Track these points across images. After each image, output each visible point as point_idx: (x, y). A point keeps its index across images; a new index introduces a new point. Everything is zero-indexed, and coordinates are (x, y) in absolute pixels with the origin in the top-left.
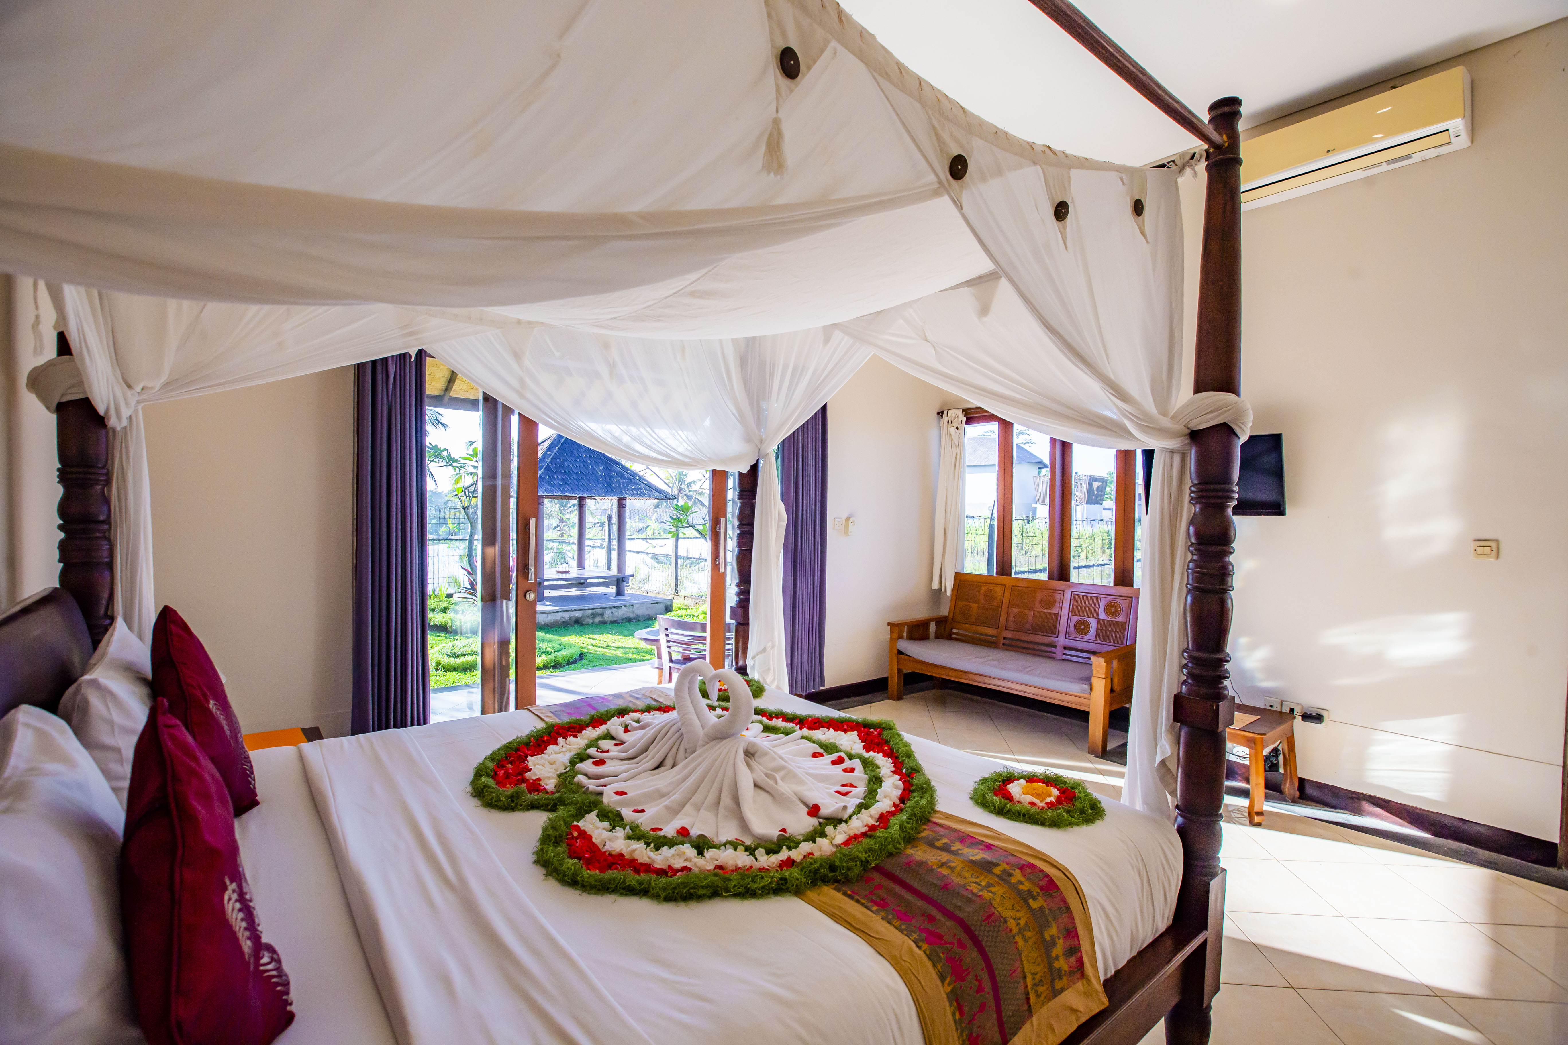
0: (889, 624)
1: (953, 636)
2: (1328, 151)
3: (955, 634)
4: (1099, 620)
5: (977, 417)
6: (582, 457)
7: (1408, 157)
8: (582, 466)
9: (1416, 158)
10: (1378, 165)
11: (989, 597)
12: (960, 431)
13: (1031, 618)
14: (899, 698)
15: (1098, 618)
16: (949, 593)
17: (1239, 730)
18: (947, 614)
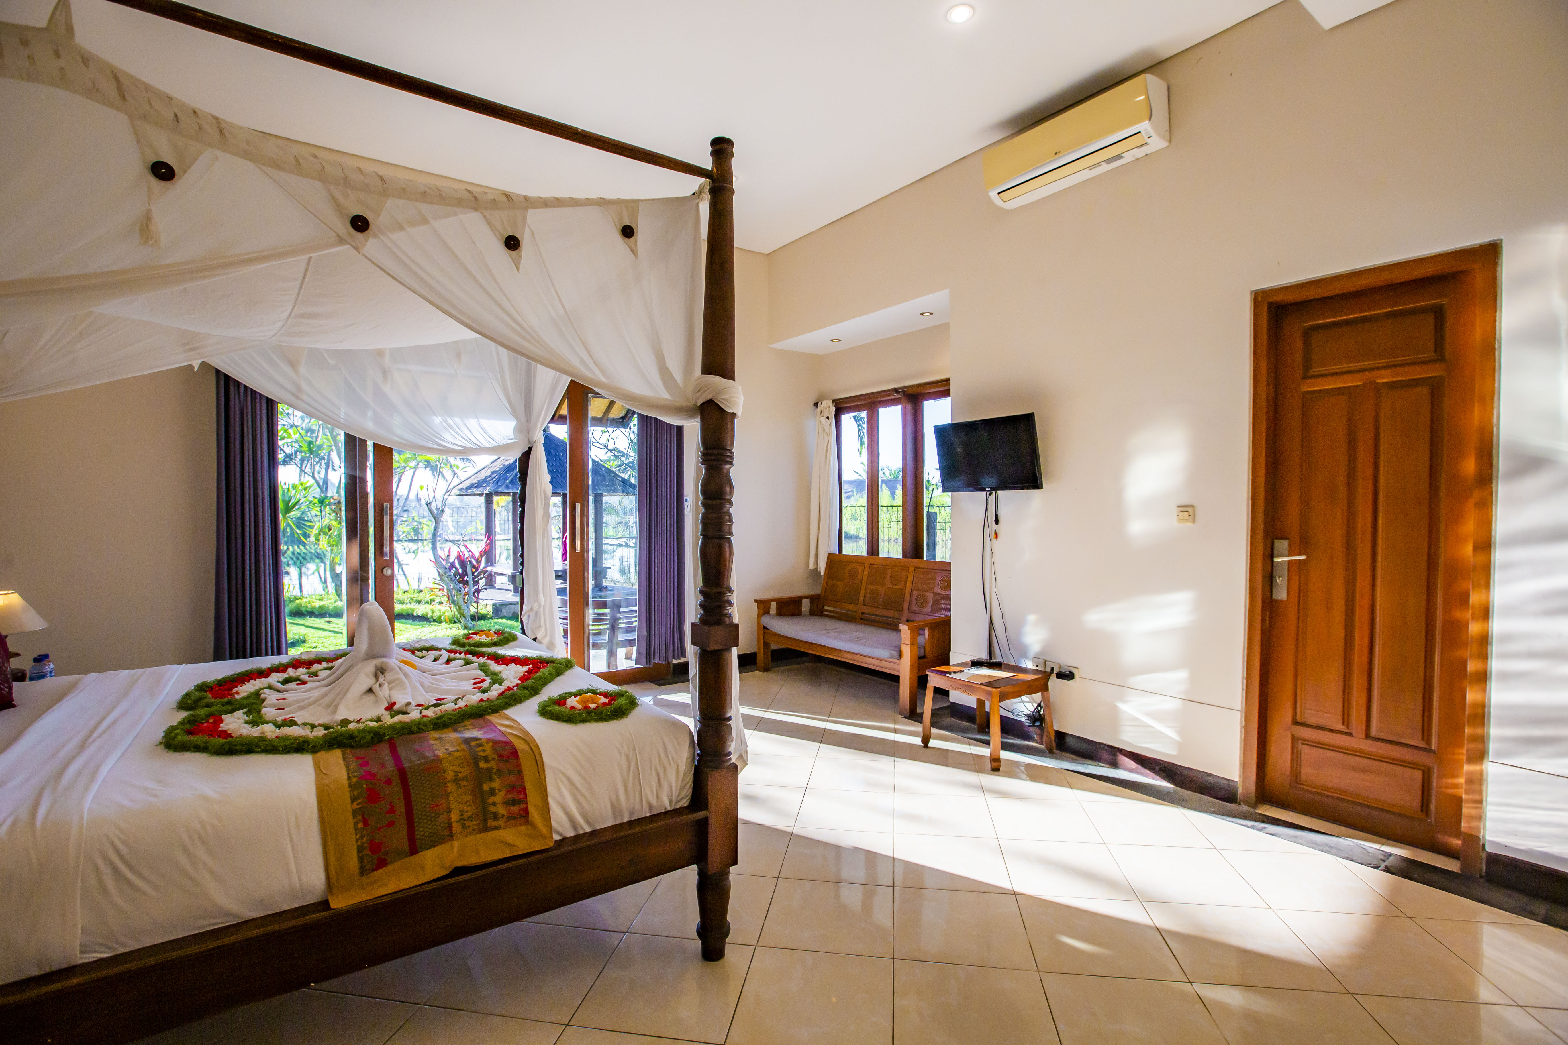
0: (756, 601)
1: (825, 613)
2: (1056, 154)
3: (827, 611)
4: (935, 594)
5: (846, 407)
6: (559, 456)
7: (1119, 157)
8: (558, 464)
9: (1128, 158)
10: (1099, 164)
11: (853, 575)
12: (830, 421)
13: (883, 594)
14: (766, 669)
15: (933, 592)
16: (822, 574)
17: (981, 684)
18: (819, 593)
